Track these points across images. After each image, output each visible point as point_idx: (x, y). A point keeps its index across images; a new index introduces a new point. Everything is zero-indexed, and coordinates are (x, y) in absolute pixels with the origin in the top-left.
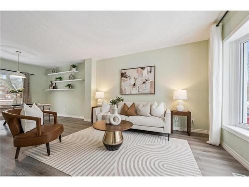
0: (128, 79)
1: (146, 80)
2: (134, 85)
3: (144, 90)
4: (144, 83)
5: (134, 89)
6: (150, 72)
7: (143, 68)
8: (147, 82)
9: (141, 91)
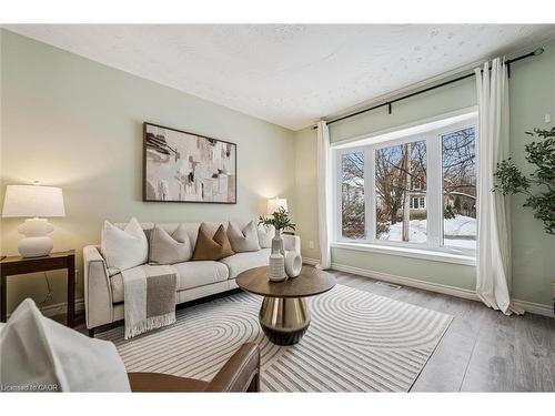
0: (172, 157)
1: (220, 172)
2: (191, 177)
3: (215, 193)
4: (215, 176)
5: (190, 189)
6: (228, 154)
7: (212, 141)
8: (221, 176)
9: (209, 196)
